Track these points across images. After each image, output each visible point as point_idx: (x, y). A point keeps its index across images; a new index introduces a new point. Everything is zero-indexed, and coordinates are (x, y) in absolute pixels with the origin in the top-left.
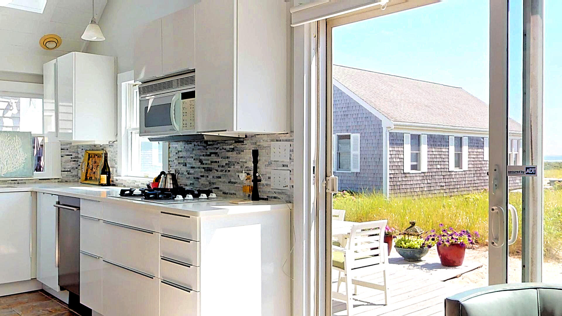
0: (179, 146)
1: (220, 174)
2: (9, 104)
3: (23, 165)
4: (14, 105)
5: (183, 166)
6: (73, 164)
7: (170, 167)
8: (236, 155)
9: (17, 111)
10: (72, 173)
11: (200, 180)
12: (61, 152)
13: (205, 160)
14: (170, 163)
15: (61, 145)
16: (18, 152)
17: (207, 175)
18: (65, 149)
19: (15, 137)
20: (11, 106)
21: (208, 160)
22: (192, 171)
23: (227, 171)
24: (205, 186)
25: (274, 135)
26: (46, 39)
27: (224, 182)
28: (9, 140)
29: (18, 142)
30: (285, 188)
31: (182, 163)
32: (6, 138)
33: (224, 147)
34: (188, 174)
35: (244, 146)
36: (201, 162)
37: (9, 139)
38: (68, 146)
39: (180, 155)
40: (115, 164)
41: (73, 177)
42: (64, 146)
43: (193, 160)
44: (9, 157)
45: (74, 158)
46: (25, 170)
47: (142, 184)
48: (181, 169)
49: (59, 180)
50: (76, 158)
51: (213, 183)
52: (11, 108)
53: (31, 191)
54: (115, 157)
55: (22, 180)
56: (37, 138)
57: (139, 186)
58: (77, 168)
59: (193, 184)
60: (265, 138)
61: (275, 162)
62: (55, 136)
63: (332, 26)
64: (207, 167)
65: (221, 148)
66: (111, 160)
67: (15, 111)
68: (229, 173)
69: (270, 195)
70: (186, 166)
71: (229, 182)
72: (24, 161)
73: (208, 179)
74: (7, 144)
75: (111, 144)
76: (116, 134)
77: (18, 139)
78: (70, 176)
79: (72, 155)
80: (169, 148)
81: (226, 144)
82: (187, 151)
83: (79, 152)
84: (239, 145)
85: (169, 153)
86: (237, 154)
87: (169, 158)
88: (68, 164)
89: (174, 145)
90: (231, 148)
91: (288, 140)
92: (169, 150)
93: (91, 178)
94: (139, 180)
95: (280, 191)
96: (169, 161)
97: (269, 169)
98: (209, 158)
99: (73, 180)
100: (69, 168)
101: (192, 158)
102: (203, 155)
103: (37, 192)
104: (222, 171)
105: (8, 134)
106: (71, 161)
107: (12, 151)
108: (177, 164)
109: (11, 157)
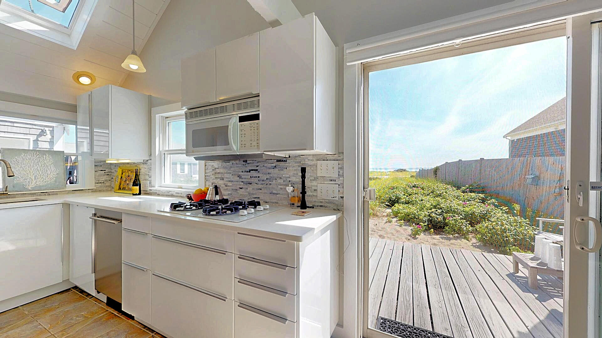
0: (216, 164)
1: (260, 186)
2: (42, 131)
3: (55, 179)
4: (48, 132)
5: (220, 180)
6: (106, 177)
7: (207, 180)
8: (278, 172)
9: (50, 137)
10: (105, 184)
11: (238, 191)
12: (95, 168)
13: (244, 175)
14: (207, 177)
15: (95, 163)
16: (49, 168)
17: (246, 187)
18: (99, 165)
19: (46, 155)
20: (45, 133)
21: (248, 175)
22: (230, 184)
23: (268, 184)
24: (244, 196)
25: (320, 156)
26: (79, 76)
27: (265, 193)
28: (38, 158)
29: (48, 160)
30: (333, 199)
31: (219, 178)
32: (35, 156)
33: (265, 165)
34: (226, 186)
35: (287, 164)
36: (239, 176)
37: (38, 156)
38: (102, 163)
39: (217, 171)
40: (148, 177)
41: (106, 187)
42: (98, 164)
43: (231, 175)
44: (38, 172)
45: (107, 173)
46: (57, 183)
47: (176, 193)
48: (218, 182)
49: (92, 190)
50: (109, 173)
51: (253, 194)
52: (45, 134)
53: (63, 203)
54: (149, 172)
55: (53, 192)
56: (70, 157)
57: (174, 195)
58: (110, 180)
59: (231, 194)
60: (311, 158)
61: (322, 178)
62: (90, 155)
63: (369, 71)
64: (247, 181)
65: (262, 166)
66: (145, 175)
67: (49, 136)
68: (270, 186)
69: (317, 204)
70: (223, 179)
71: (271, 193)
72: (56, 176)
73: (248, 190)
74: (36, 162)
75: (145, 162)
76: (150, 154)
77: (49, 157)
78: (104, 187)
79: (105, 170)
80: (206, 166)
81: (268, 163)
82: (225, 168)
83: (112, 168)
84: (282, 164)
85: (205, 170)
86: (279, 170)
87: (205, 173)
88: (101, 177)
89: (211, 163)
90: (273, 166)
91: (336, 160)
92: (205, 167)
93: (124, 189)
94: (174, 190)
95: (327, 201)
96: (205, 176)
97: (314, 183)
98: (248, 173)
99: (107, 189)
100: (102, 181)
101: (230, 174)
102: (242, 172)
103: (70, 204)
104: (262, 184)
105: (37, 152)
106: (104, 175)
107: (42, 167)
108: (214, 178)
109: (41, 173)
